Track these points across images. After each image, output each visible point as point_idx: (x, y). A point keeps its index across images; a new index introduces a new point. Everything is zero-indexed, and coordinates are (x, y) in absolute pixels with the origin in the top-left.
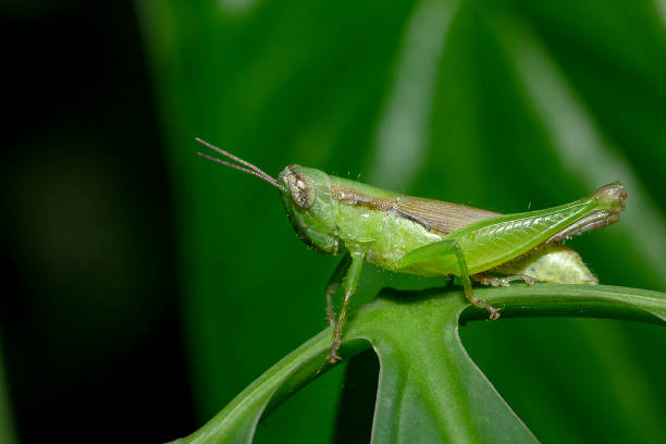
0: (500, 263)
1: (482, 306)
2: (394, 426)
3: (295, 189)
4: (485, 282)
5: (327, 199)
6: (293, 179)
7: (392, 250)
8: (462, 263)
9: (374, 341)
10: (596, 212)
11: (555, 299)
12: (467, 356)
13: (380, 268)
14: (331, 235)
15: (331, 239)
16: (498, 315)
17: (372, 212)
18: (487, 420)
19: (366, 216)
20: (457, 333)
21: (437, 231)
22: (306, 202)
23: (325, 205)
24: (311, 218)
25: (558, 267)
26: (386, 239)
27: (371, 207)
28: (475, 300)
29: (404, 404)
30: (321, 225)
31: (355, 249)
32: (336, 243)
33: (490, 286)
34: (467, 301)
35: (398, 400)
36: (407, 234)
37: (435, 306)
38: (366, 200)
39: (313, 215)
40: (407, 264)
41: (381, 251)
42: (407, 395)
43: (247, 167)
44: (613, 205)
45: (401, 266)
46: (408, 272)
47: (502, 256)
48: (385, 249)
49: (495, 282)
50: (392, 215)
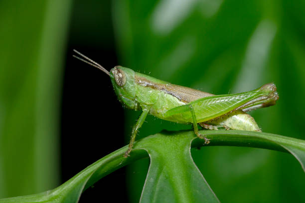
0: (213, 118)
1: (202, 138)
2: (153, 191)
3: (117, 76)
4: (206, 127)
5: (132, 82)
6: (116, 72)
7: (162, 108)
8: (194, 116)
9: (149, 151)
10: (261, 96)
11: (237, 137)
12: (192, 161)
13: (156, 118)
14: (133, 100)
15: (133, 102)
16: (209, 142)
17: (154, 90)
18: (198, 191)
19: (151, 92)
20: (190, 151)
21: (184, 101)
22: (122, 83)
23: (131, 85)
24: (124, 91)
25: (242, 123)
26: (159, 103)
27: (153, 87)
28: (199, 135)
29: (159, 181)
30: (128, 95)
31: (145, 108)
32: (136, 104)
33: (208, 129)
34: (195, 135)
35: (156, 179)
36: (169, 102)
37: (182, 138)
38: (151, 84)
39: (125, 90)
40: (168, 115)
41: (157, 109)
42: (161, 177)
43: (92, 63)
44: (269, 93)
45: (166, 117)
46: (169, 120)
47: (214, 114)
48: (158, 108)
49: (211, 127)
50: (163, 92)
